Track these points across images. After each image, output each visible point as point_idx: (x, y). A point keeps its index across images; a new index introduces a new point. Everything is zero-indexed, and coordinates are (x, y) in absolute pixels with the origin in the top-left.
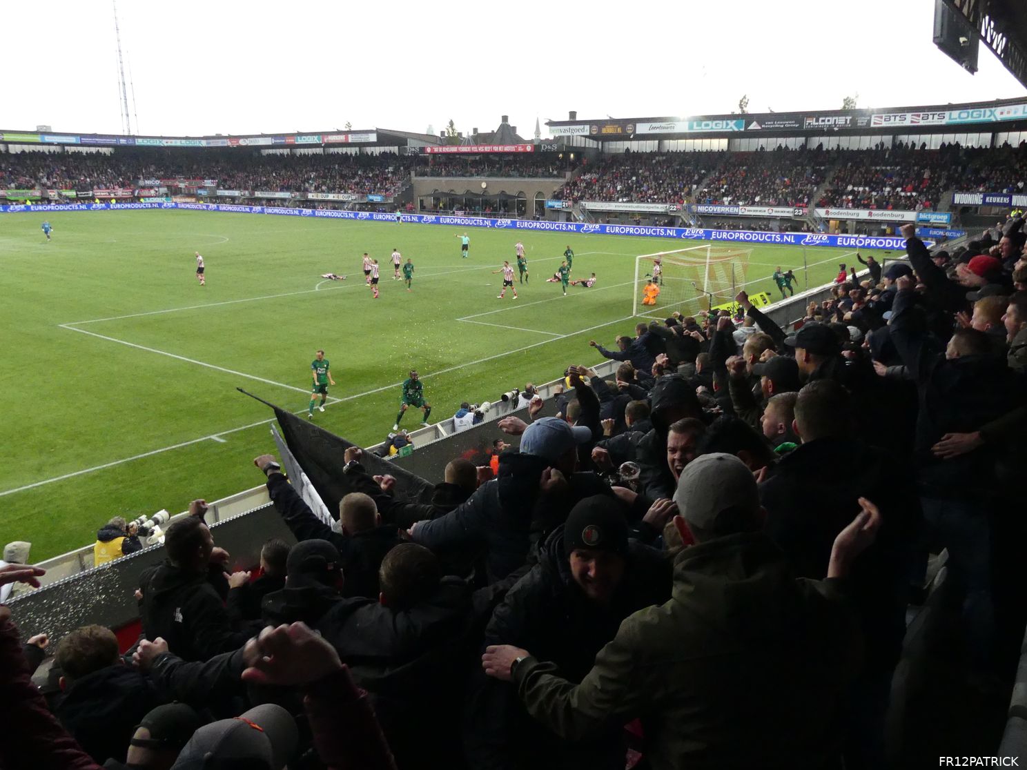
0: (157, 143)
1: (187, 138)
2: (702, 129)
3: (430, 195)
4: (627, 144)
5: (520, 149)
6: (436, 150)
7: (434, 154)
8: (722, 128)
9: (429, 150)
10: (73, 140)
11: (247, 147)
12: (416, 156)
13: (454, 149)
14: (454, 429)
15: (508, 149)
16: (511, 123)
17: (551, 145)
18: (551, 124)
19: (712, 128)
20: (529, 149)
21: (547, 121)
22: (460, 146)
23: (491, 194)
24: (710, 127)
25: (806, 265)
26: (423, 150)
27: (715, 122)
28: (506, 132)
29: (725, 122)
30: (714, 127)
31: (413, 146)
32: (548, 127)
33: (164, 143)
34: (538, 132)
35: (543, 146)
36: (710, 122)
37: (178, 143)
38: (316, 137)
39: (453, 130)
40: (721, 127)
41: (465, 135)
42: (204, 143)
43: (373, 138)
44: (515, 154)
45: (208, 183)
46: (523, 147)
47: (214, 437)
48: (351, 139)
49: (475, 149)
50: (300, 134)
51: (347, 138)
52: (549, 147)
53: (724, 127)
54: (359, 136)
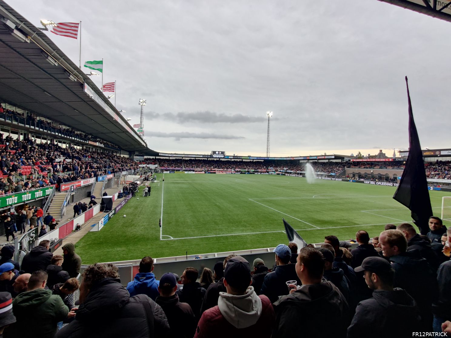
0: (274, 159)
1: (281, 158)
3: (351, 174)
5: (387, 160)
6: (354, 160)
7: (354, 162)
9: (352, 160)
10: (256, 158)
11: (295, 160)
12: (347, 162)
13: (361, 160)
15: (382, 160)
16: (383, 152)
17: (400, 159)
18: (400, 152)
20: (391, 160)
21: (399, 151)
22: (363, 159)
23: (375, 174)
26: (349, 160)
28: (381, 154)
31: (346, 159)
32: (399, 153)
33: (275, 159)
34: (394, 155)
35: (396, 159)
37: (279, 159)
38: (316, 157)
39: (360, 155)
41: (365, 156)
42: (285, 159)
43: (333, 157)
44: (385, 162)
45: (285, 169)
46: (388, 159)
47: (283, 231)
48: (326, 157)
49: (369, 160)
50: (311, 156)
51: (325, 157)
52: (399, 159)
54: (329, 156)
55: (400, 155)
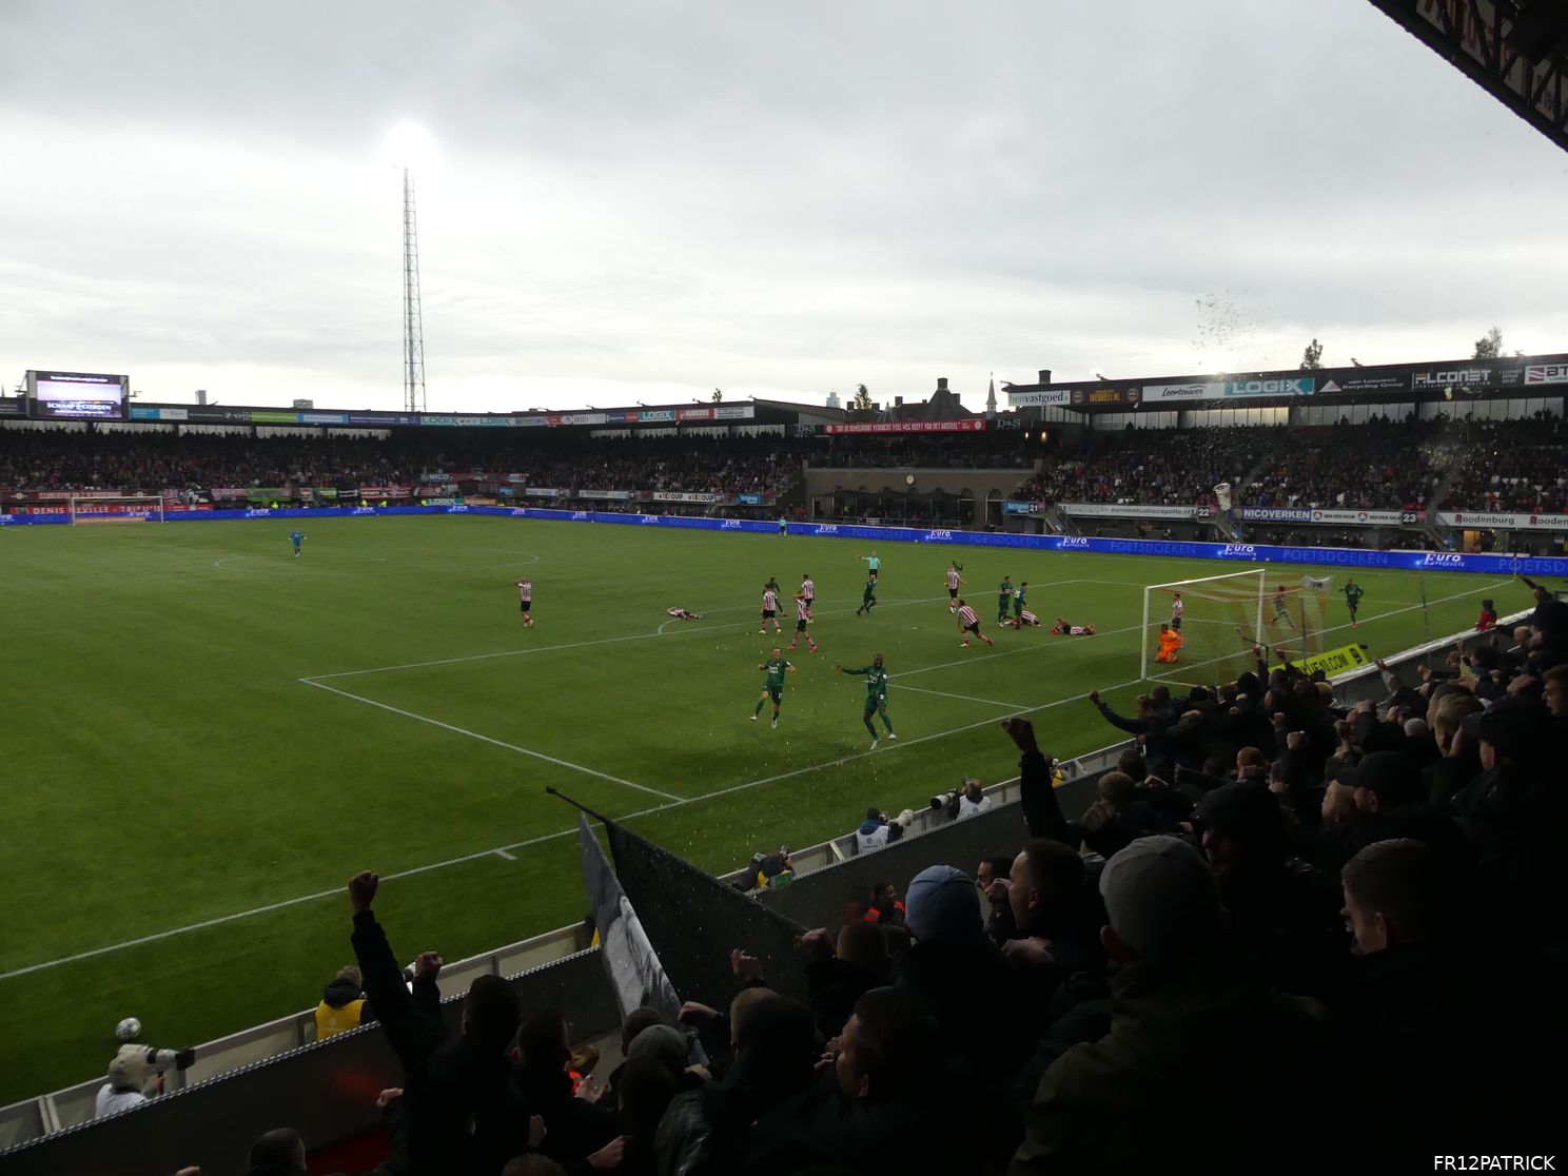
0: (450, 422)
1: (490, 415)
2: (1246, 393)
3: (829, 495)
4: (1129, 417)
5: (966, 427)
6: (840, 429)
7: (837, 435)
8: (1279, 392)
9: (829, 429)
10: (339, 419)
11: (571, 426)
12: (811, 437)
13: (866, 428)
14: (855, 851)
15: (946, 426)
16: (952, 388)
17: (1012, 421)
18: (1011, 389)
19: (1262, 392)
20: (978, 425)
21: (1005, 385)
22: (875, 423)
23: (922, 492)
24: (1259, 390)
25: (1424, 602)
26: (821, 429)
27: (1267, 383)
28: (945, 400)
29: (1282, 382)
30: (1265, 390)
31: (805, 424)
32: (1006, 394)
33: (459, 422)
34: (992, 402)
35: (999, 421)
36: (1259, 383)
37: (477, 422)
38: (668, 413)
39: (866, 400)
40: (1276, 389)
41: (882, 407)
42: (512, 422)
43: (749, 413)
44: (957, 434)
45: (514, 478)
46: (969, 423)
47: (499, 851)
48: (717, 414)
49: (897, 427)
50: (646, 409)
51: (712, 413)
52: (1009, 423)
53: (1282, 389)
54: (730, 410)
55: (1011, 402)
